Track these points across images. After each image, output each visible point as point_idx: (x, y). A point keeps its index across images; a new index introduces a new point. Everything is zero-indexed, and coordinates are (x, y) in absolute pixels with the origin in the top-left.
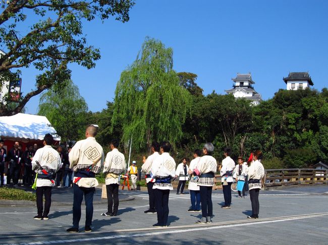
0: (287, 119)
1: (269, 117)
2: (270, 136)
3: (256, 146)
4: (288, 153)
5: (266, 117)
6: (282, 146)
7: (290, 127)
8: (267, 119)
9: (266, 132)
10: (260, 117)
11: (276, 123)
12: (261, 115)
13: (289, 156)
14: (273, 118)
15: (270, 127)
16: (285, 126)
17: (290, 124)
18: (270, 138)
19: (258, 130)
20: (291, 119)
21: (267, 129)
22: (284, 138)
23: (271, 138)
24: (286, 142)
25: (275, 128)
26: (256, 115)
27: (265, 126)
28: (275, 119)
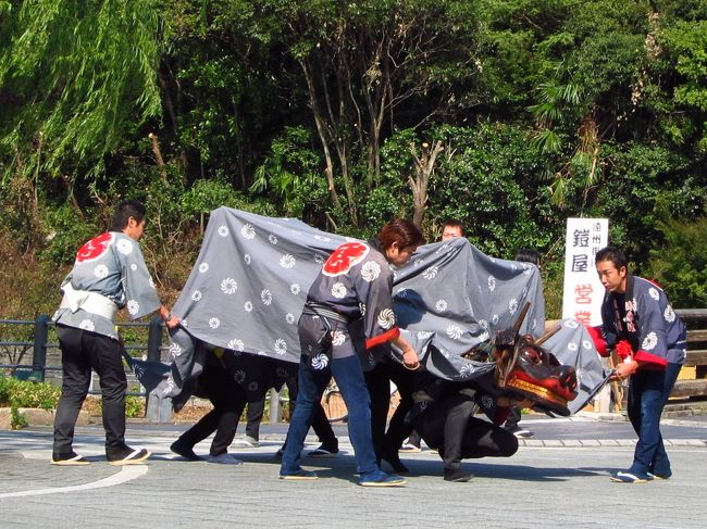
0: (668, 53)
1: (570, 38)
2: (572, 143)
3: (499, 197)
4: (671, 236)
5: (553, 39)
6: (634, 201)
7: (679, 94)
8: (557, 52)
9: (553, 124)
10: (519, 36)
11: (611, 75)
12: (526, 27)
13: (678, 254)
14: (591, 44)
15: (573, 93)
16: (654, 89)
17: (682, 80)
18: (571, 153)
19: (505, 112)
20: (687, 52)
21: (561, 103)
22: (650, 157)
23: (580, 158)
24: (661, 180)
25: (604, 99)
26: (498, 26)
27: (551, 91)
28: (602, 49)
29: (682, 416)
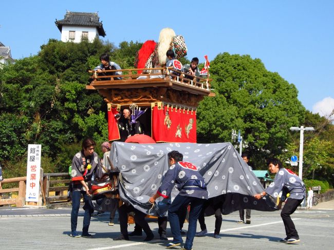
0: (63, 92)
1: (32, 86)
2: (32, 119)
3: (8, 137)
4: (63, 149)
5: (26, 87)
6: (52, 138)
7: (66, 105)
8: (27, 91)
9: (26, 114)
10: (15, 86)
11: (44, 98)
12: (17, 83)
13: (66, 155)
14: (38, 88)
15: (32, 104)
16: (58, 103)
17: (67, 100)
18: (31, 123)
19: (10, 110)
20: (69, 91)
21: (28, 107)
22: (57, 124)
23: (34, 125)
24: (60, 132)
25: (42, 106)
26: (8, 82)
27: (25, 103)
28: (42, 90)
29: (65, 206)
